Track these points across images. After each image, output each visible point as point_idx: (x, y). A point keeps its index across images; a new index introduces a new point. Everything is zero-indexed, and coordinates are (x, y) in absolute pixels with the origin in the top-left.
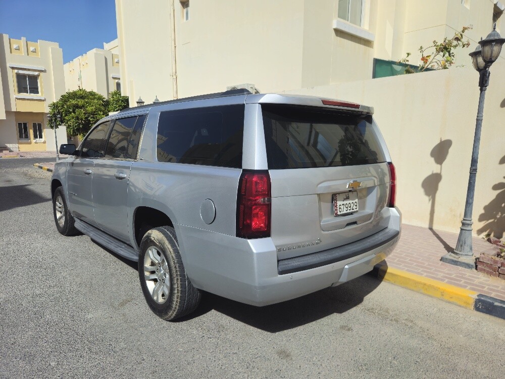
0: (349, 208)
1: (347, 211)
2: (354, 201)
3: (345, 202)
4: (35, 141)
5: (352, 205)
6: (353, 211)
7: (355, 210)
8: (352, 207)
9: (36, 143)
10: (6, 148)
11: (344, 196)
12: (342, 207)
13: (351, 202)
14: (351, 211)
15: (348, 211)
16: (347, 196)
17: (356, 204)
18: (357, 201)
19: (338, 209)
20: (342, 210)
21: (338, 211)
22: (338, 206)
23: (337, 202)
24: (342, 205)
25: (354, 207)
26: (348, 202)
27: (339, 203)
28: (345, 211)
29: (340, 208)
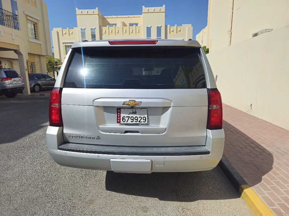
2: (142, 116)
3: (130, 116)
5: (139, 119)
6: (140, 123)
7: (142, 123)
11: (131, 111)
12: (127, 119)
13: (138, 116)
14: (138, 123)
15: (134, 123)
16: (134, 111)
17: (144, 118)
18: (146, 116)
19: (121, 119)
20: (126, 121)
21: (121, 120)
22: (121, 118)
23: (121, 114)
24: (127, 117)
25: (142, 120)
26: (134, 116)
27: (122, 115)
28: (130, 122)
29: (123, 119)
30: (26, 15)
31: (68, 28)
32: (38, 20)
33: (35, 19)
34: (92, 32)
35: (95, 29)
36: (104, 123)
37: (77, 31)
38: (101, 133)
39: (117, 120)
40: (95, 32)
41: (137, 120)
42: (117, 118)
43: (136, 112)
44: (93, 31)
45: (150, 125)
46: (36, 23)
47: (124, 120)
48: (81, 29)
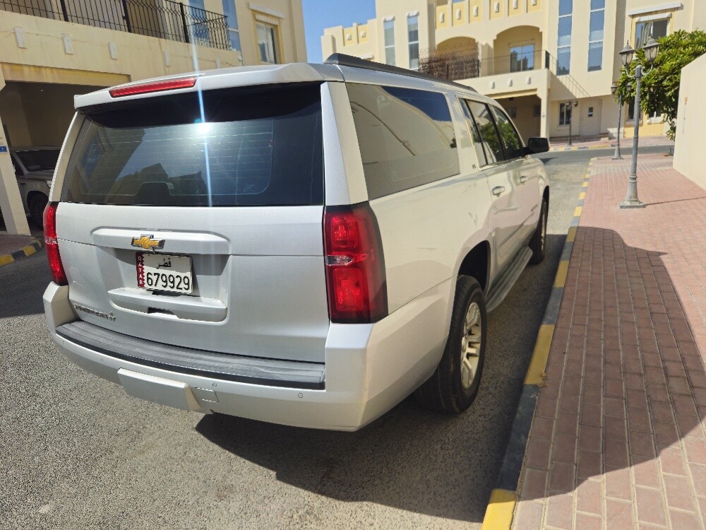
0: (169, 284)
1: (165, 287)
2: (182, 275)
3: (161, 271)
4: (648, 121)
5: (177, 281)
6: (179, 291)
7: (183, 291)
8: (176, 284)
9: (650, 124)
10: (606, 134)
11: (161, 260)
12: (154, 278)
13: (175, 273)
14: (175, 290)
15: (168, 289)
16: (167, 261)
17: (186, 280)
18: (189, 274)
19: (145, 278)
20: (154, 283)
21: (145, 282)
22: (145, 274)
23: (144, 267)
24: (155, 274)
25: (182, 285)
26: (167, 272)
27: (147, 269)
28: (160, 287)
29: (148, 279)
30: (253, 10)
31: (355, 25)
32: (279, 18)
33: (273, 16)
34: (409, 26)
35: (418, 15)
36: (120, 284)
37: (374, 28)
38: (114, 309)
39: (138, 279)
40: (416, 24)
41: (173, 282)
42: (138, 276)
43: (170, 263)
44: (412, 21)
45: (202, 298)
46: (276, 26)
47: (150, 281)
48: (385, 21)
